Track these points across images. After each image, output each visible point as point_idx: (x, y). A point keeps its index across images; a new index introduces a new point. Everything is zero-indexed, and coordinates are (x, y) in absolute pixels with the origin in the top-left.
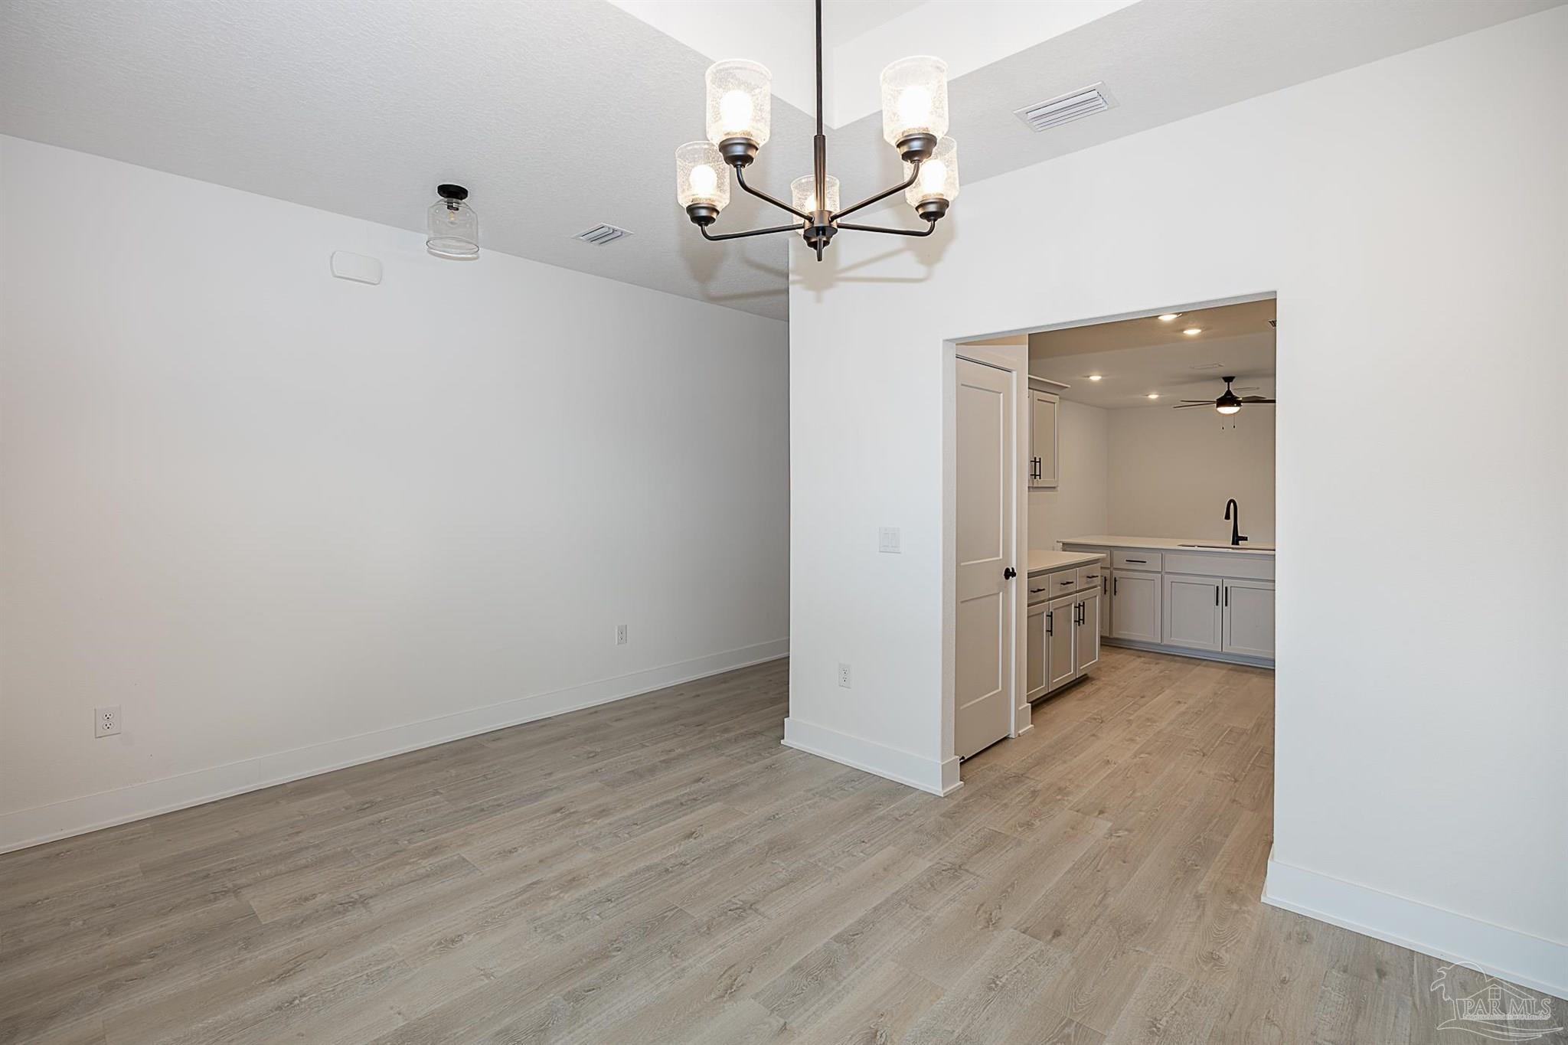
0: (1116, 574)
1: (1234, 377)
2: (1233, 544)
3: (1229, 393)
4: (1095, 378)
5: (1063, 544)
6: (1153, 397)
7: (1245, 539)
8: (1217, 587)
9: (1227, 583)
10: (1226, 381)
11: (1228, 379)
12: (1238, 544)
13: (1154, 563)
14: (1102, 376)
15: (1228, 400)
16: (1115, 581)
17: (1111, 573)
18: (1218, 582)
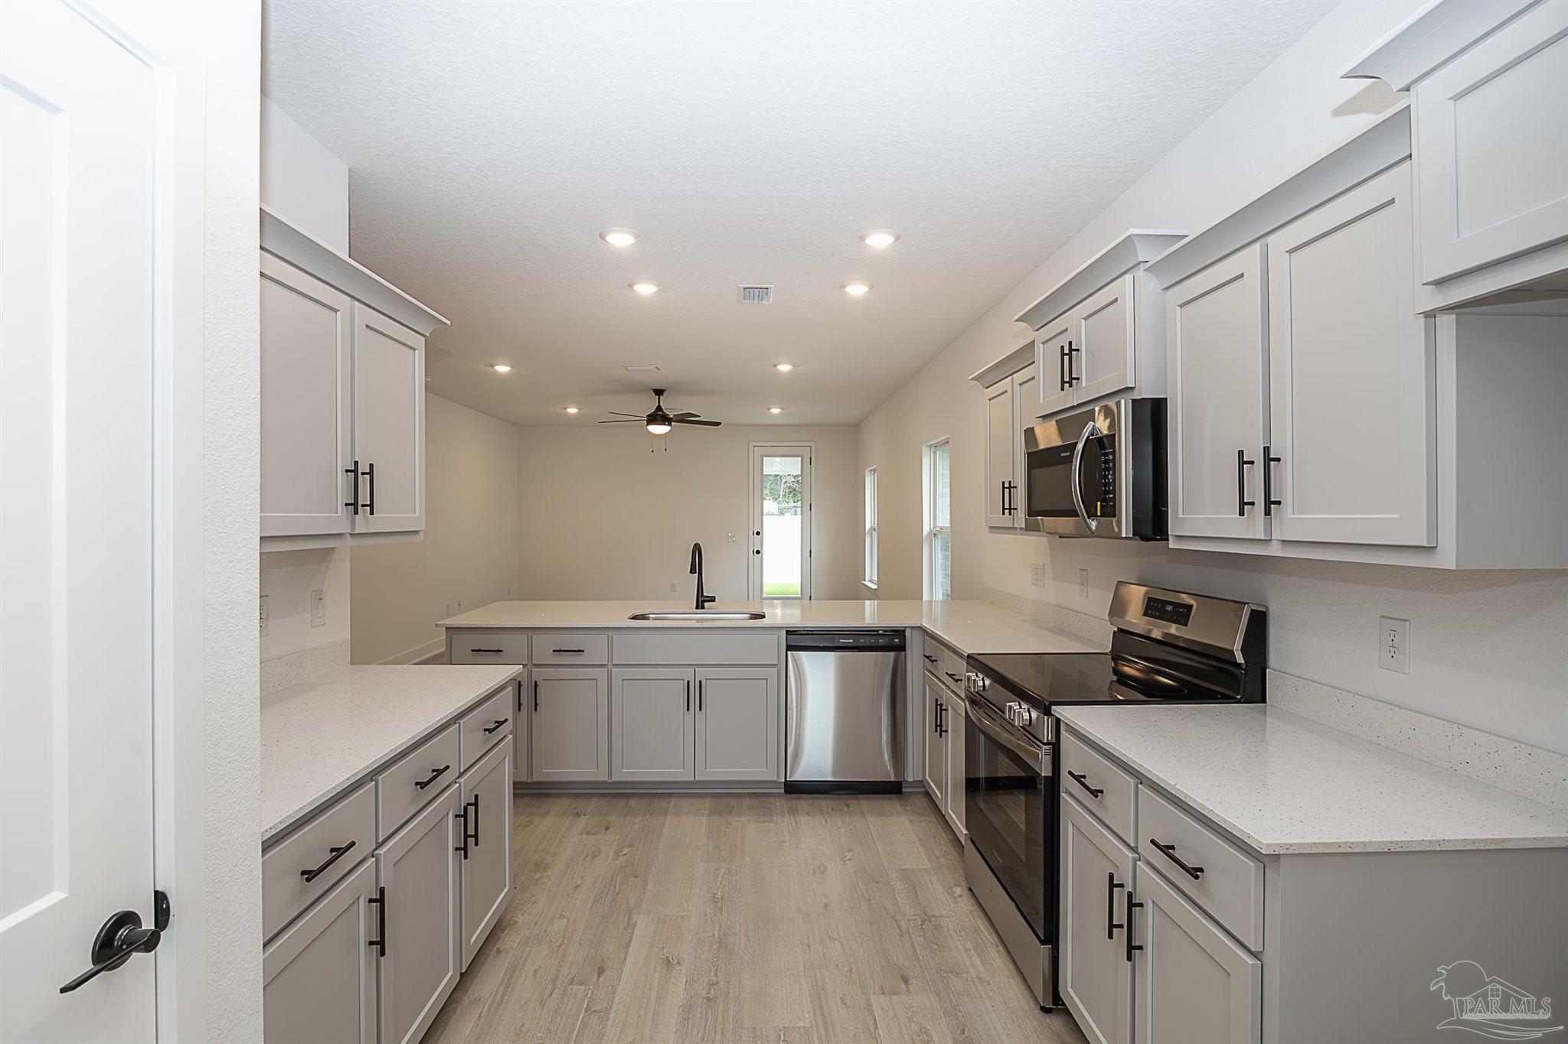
0: (539, 674)
1: (664, 391)
2: (697, 608)
3: (659, 408)
4: (503, 368)
5: (447, 628)
6: (572, 410)
7: (712, 599)
8: (688, 682)
9: (702, 674)
10: (656, 395)
11: (659, 392)
12: (703, 608)
13: (595, 651)
14: (508, 366)
15: (658, 417)
16: (536, 685)
17: (530, 674)
18: (688, 674)
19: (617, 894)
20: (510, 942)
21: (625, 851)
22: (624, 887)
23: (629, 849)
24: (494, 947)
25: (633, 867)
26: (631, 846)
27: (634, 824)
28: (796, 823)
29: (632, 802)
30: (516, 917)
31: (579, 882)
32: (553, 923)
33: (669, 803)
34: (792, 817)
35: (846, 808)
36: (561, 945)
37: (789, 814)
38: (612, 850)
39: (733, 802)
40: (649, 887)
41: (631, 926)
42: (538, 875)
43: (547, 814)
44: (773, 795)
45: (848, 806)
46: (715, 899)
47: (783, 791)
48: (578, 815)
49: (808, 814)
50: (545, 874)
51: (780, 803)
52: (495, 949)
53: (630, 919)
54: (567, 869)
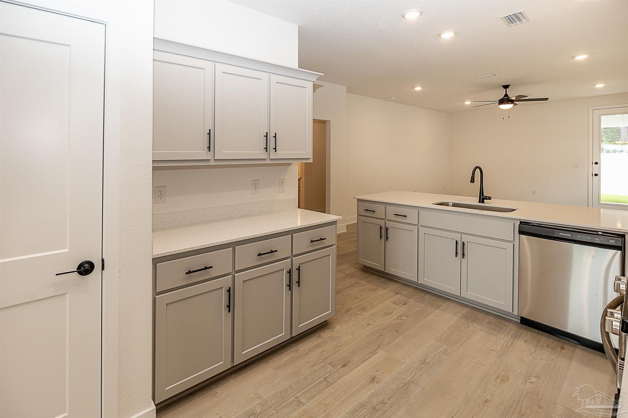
1: (510, 85)
2: (480, 202)
3: (506, 95)
4: (418, 89)
5: (357, 199)
6: (467, 103)
7: (489, 199)
8: (457, 241)
9: (465, 238)
10: (504, 88)
11: (506, 87)
12: (483, 202)
13: (412, 217)
14: (422, 87)
15: (505, 100)
16: (387, 229)
17: (385, 223)
18: (457, 237)
19: (381, 336)
20: (326, 335)
21: (403, 318)
22: (387, 334)
23: (406, 317)
24: (320, 333)
25: (399, 326)
26: (407, 317)
27: (418, 307)
28: (512, 344)
29: (427, 296)
30: (337, 326)
31: (371, 323)
32: (346, 335)
33: (445, 303)
34: (512, 339)
35: (560, 349)
36: (341, 346)
37: (512, 336)
38: (398, 315)
39: (481, 316)
40: (398, 340)
41: (374, 353)
42: (359, 313)
43: (385, 288)
44: (511, 321)
45: (562, 348)
46: (424, 362)
47: (519, 321)
48: (398, 293)
49: (526, 341)
50: (362, 313)
51: (512, 328)
52: (319, 335)
53: (377, 349)
54: (373, 315)
